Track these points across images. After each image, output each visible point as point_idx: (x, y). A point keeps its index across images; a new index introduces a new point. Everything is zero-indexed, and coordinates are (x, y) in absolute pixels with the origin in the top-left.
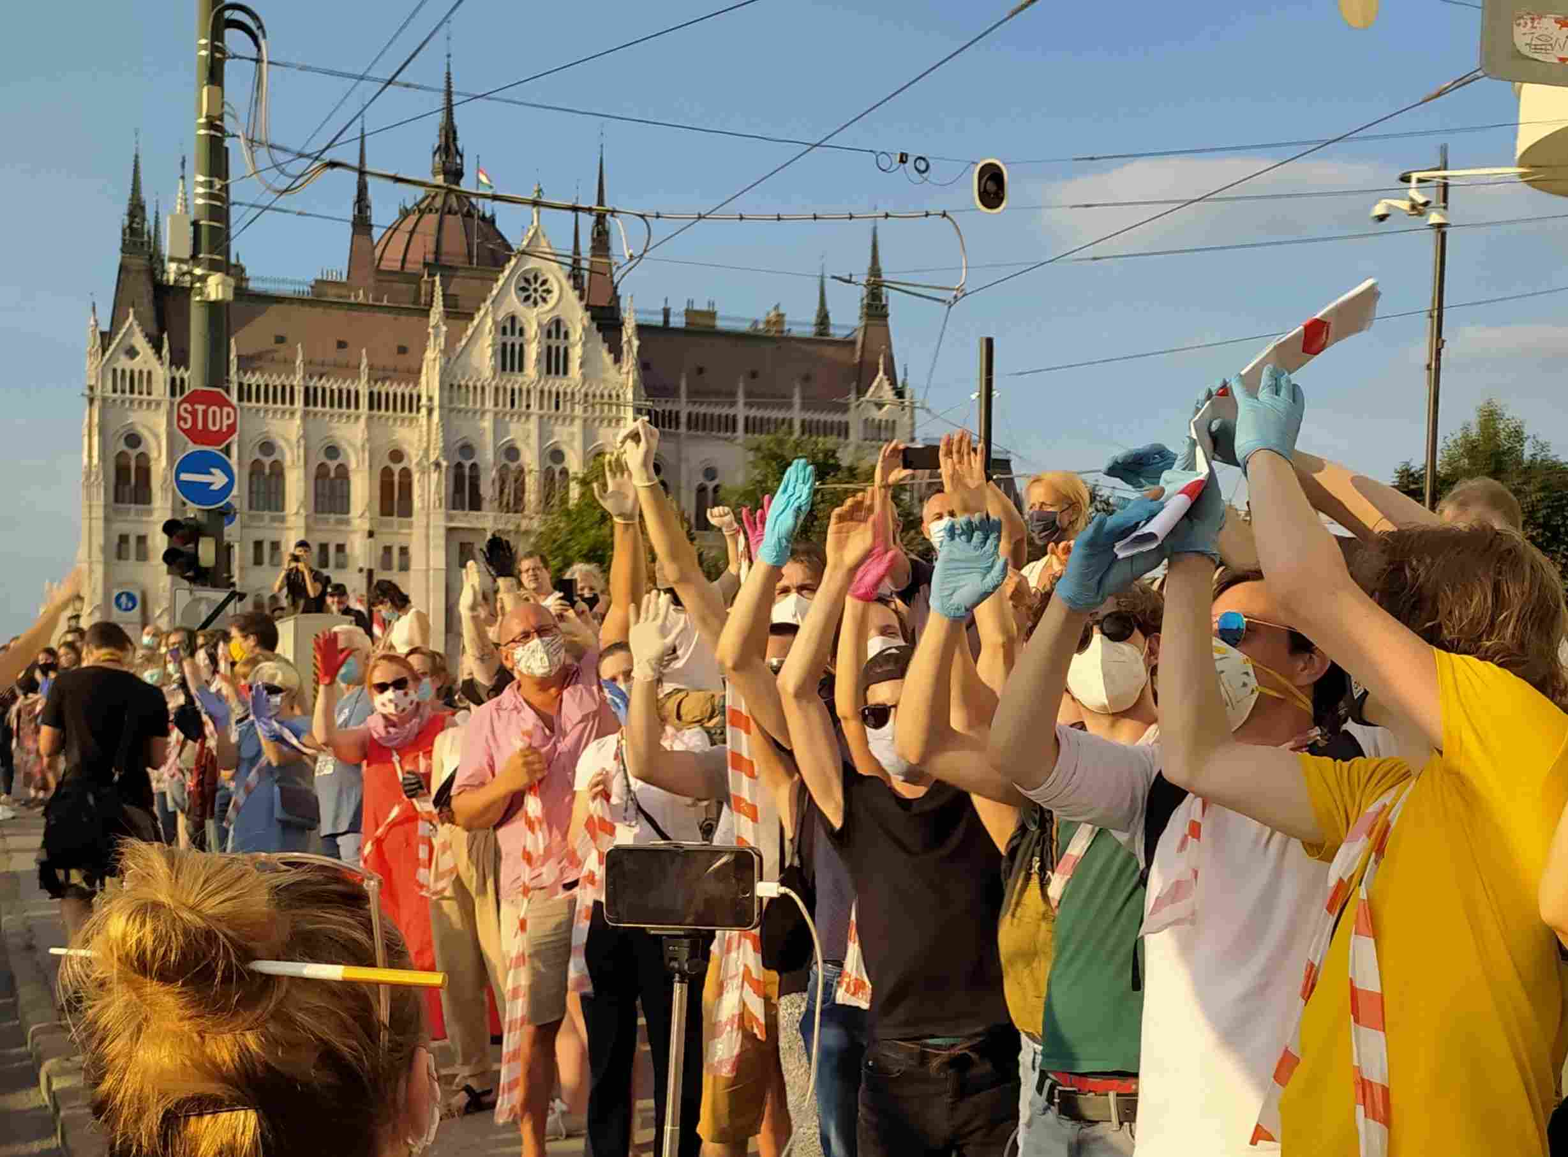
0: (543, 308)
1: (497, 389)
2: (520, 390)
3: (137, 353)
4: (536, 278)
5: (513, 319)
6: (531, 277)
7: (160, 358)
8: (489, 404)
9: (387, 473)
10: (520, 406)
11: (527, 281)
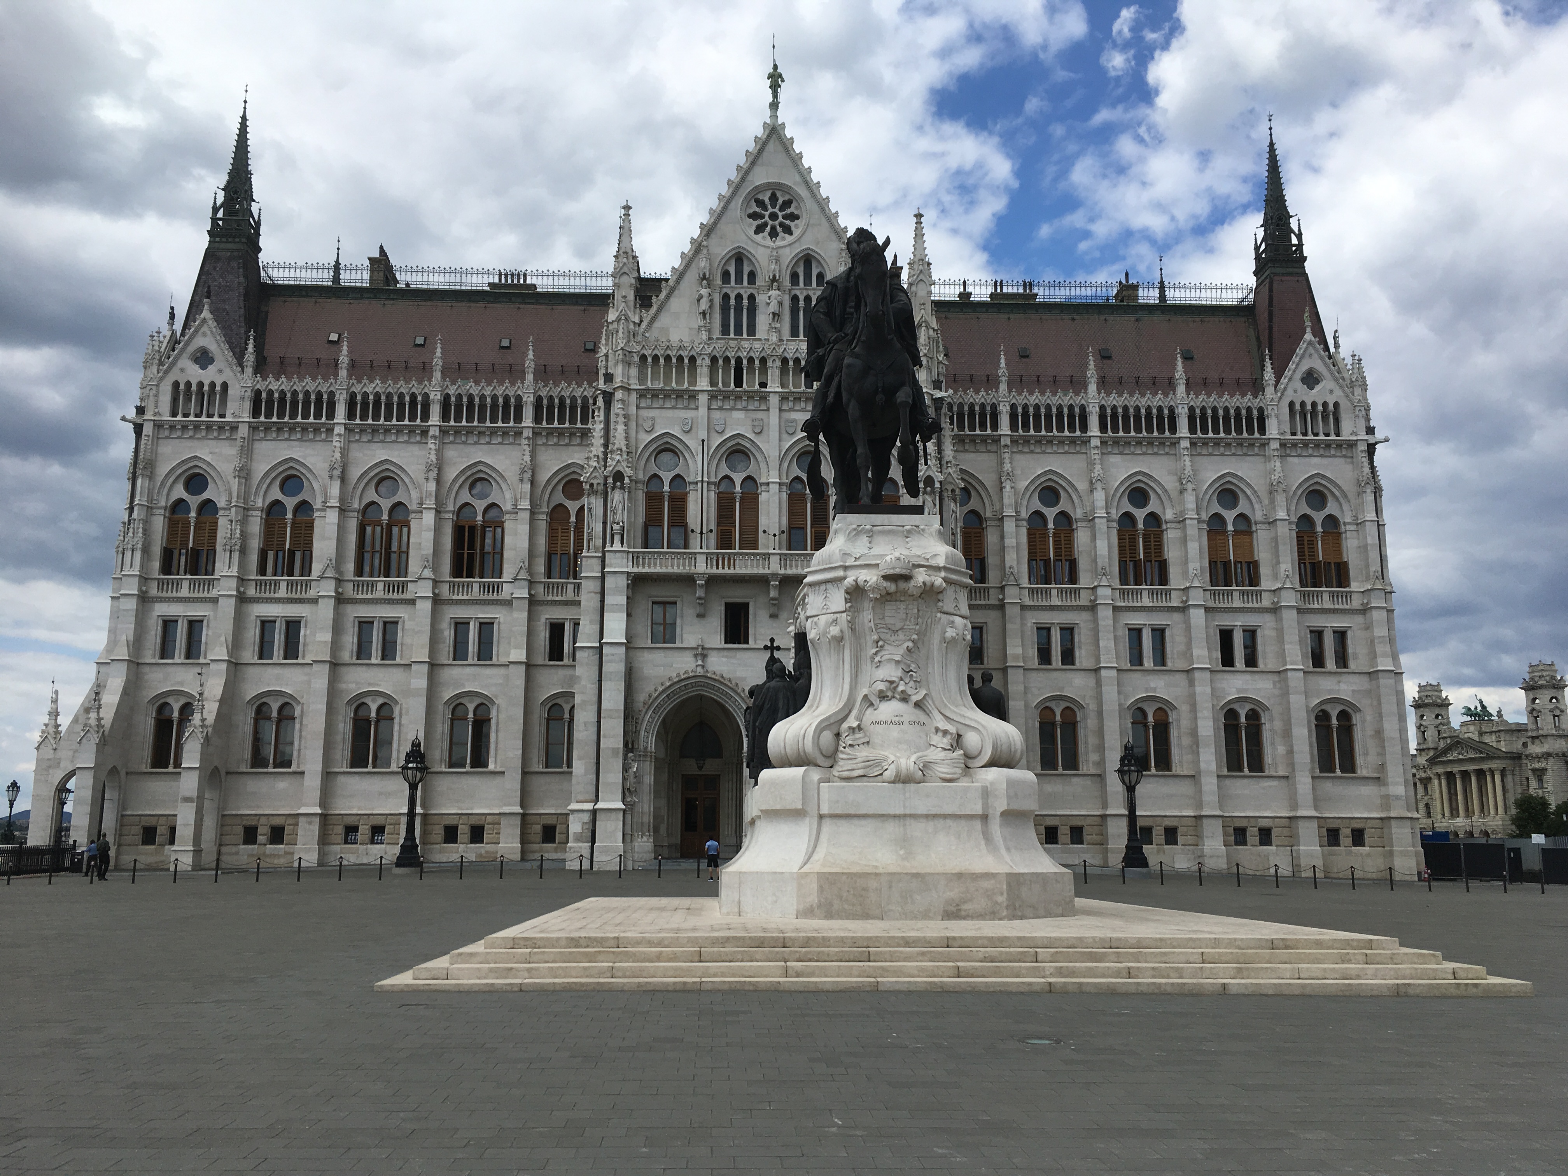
0: (784, 240)
1: (714, 359)
2: (751, 360)
3: (211, 361)
4: (774, 198)
5: (739, 258)
6: (766, 197)
7: (241, 365)
8: (703, 383)
9: (558, 514)
10: (751, 383)
11: (760, 203)
